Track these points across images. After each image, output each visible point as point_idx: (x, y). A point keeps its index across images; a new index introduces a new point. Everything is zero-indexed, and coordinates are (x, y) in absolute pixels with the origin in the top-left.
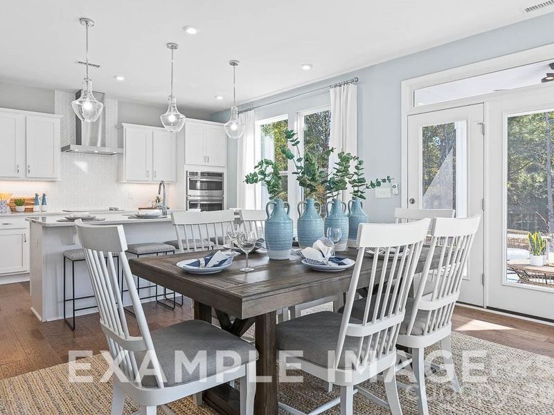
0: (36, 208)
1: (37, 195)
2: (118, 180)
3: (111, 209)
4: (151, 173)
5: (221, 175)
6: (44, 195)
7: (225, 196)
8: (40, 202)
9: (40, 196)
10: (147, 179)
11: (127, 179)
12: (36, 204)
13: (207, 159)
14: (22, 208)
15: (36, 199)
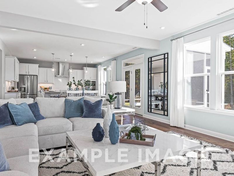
5: (95, 82)
9: (50, 87)
12: (49, 89)
14: (46, 90)
15: (49, 88)
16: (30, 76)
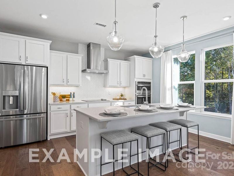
0: (71, 99)
1: (71, 93)
2: (105, 86)
3: (102, 100)
4: (119, 82)
5: (150, 83)
6: (74, 93)
7: (151, 93)
8: (72, 96)
9: (72, 94)
10: (117, 85)
11: (109, 85)
12: (71, 97)
13: (144, 76)
14: (65, 99)
15: (70, 95)
16: (28, 69)
